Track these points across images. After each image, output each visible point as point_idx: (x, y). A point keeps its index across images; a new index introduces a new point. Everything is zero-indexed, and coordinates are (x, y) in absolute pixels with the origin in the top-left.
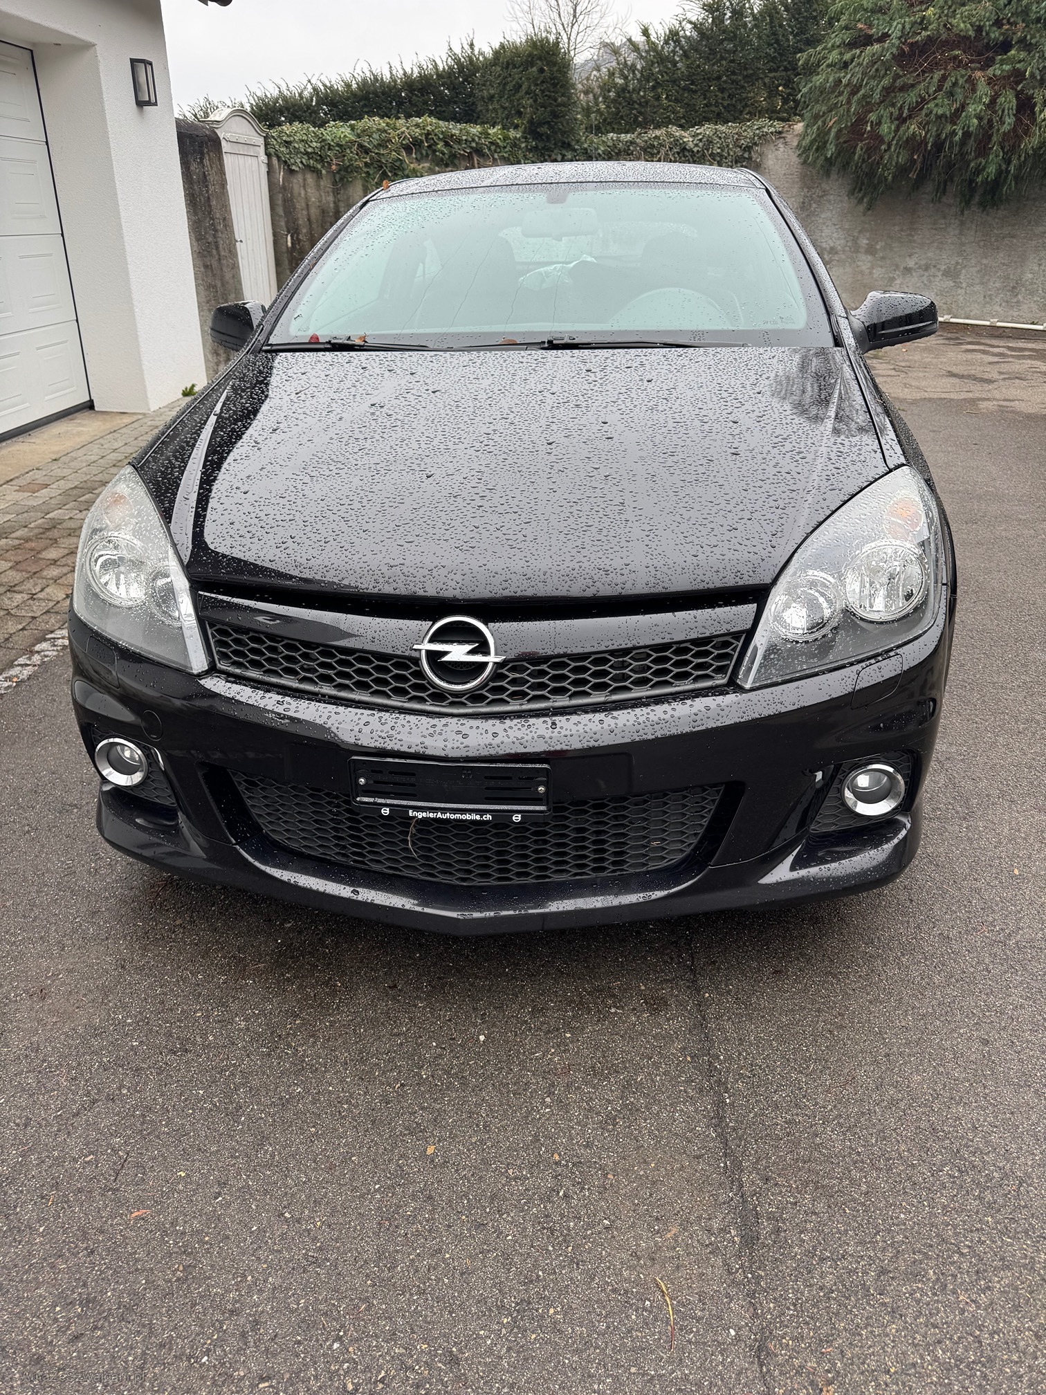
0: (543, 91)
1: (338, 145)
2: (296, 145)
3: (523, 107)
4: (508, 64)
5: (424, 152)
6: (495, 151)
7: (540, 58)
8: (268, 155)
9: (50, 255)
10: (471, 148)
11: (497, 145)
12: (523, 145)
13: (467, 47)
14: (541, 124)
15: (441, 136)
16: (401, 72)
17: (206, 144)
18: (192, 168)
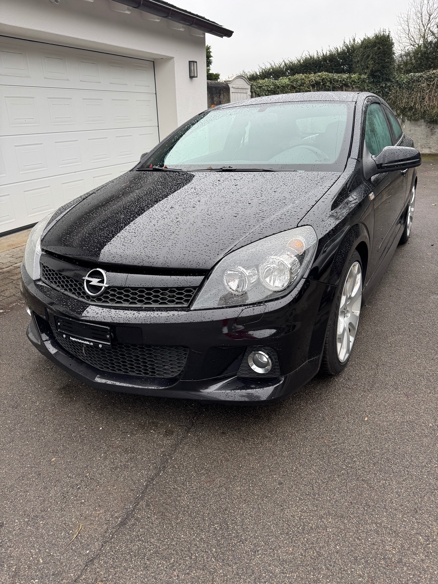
0: (378, 57)
1: (282, 86)
2: (264, 88)
3: (369, 65)
4: (366, 47)
5: (321, 87)
6: (354, 84)
7: (379, 43)
8: (252, 92)
9: (152, 134)
10: (343, 84)
11: (355, 82)
12: (367, 81)
13: (352, 41)
14: (376, 71)
15: (329, 80)
16: (322, 54)
17: (223, 90)
18: (215, 99)
